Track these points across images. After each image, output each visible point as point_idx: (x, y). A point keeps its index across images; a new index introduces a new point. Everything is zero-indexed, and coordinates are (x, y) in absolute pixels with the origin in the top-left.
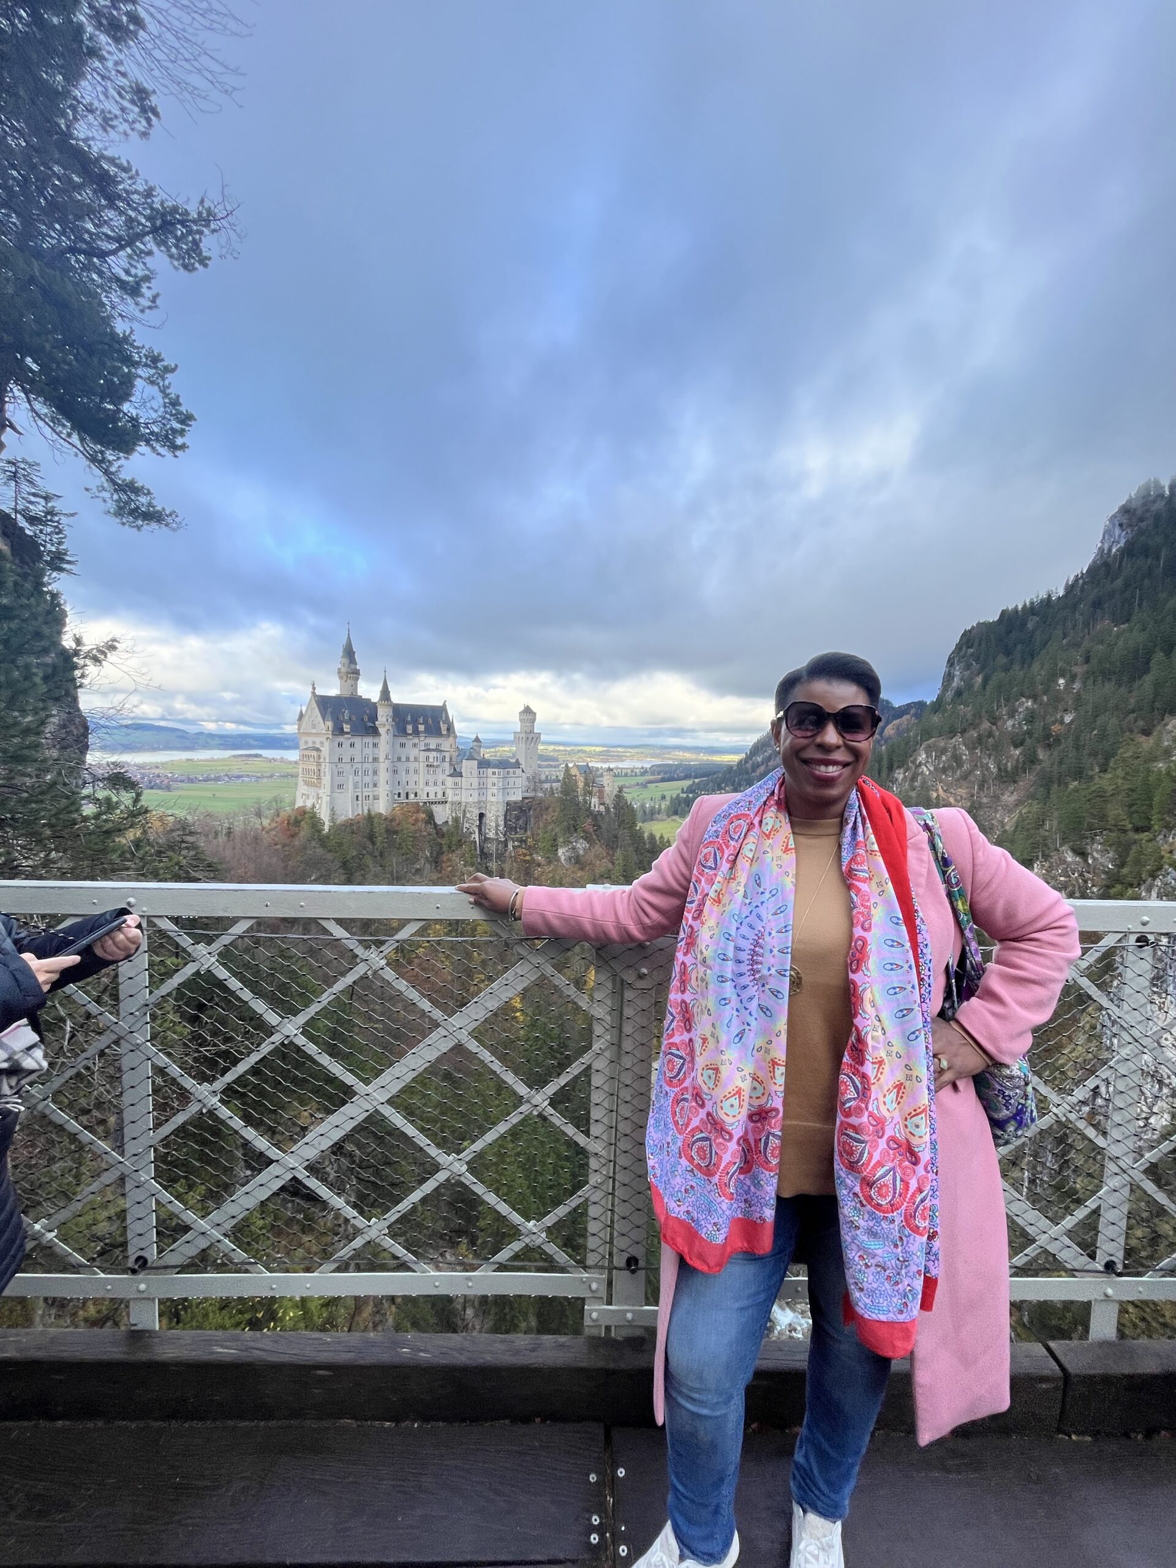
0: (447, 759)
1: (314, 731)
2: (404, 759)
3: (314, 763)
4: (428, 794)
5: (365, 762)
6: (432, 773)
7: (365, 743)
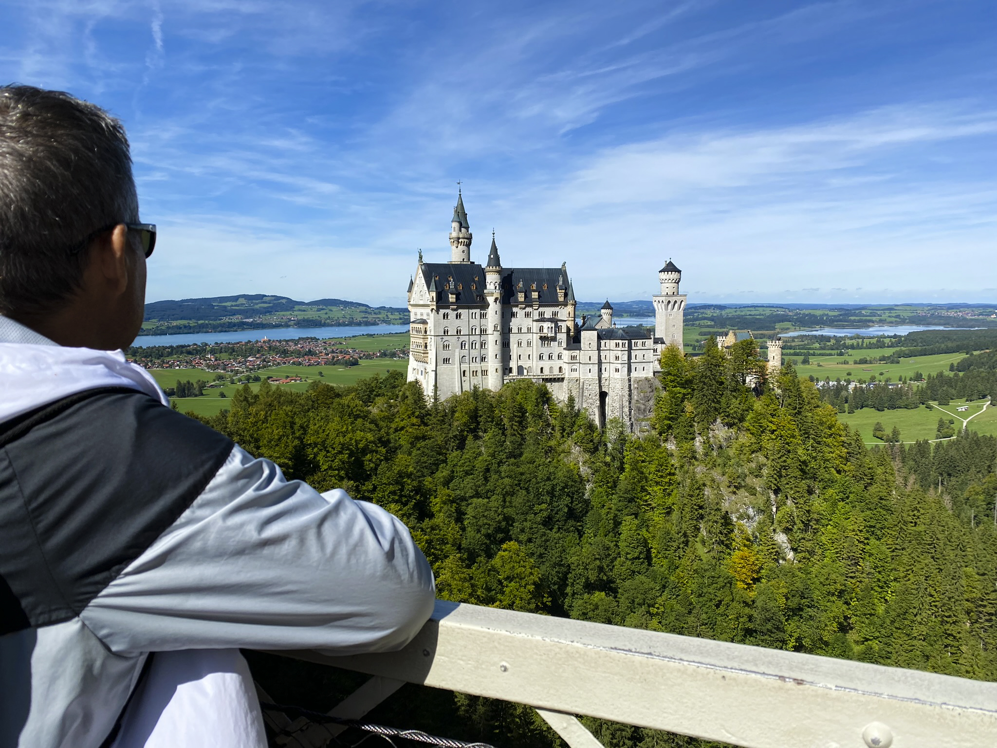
0: (564, 330)
1: (421, 303)
2: (515, 330)
3: (422, 337)
4: (542, 369)
5: (472, 335)
6: (546, 346)
7: (472, 313)
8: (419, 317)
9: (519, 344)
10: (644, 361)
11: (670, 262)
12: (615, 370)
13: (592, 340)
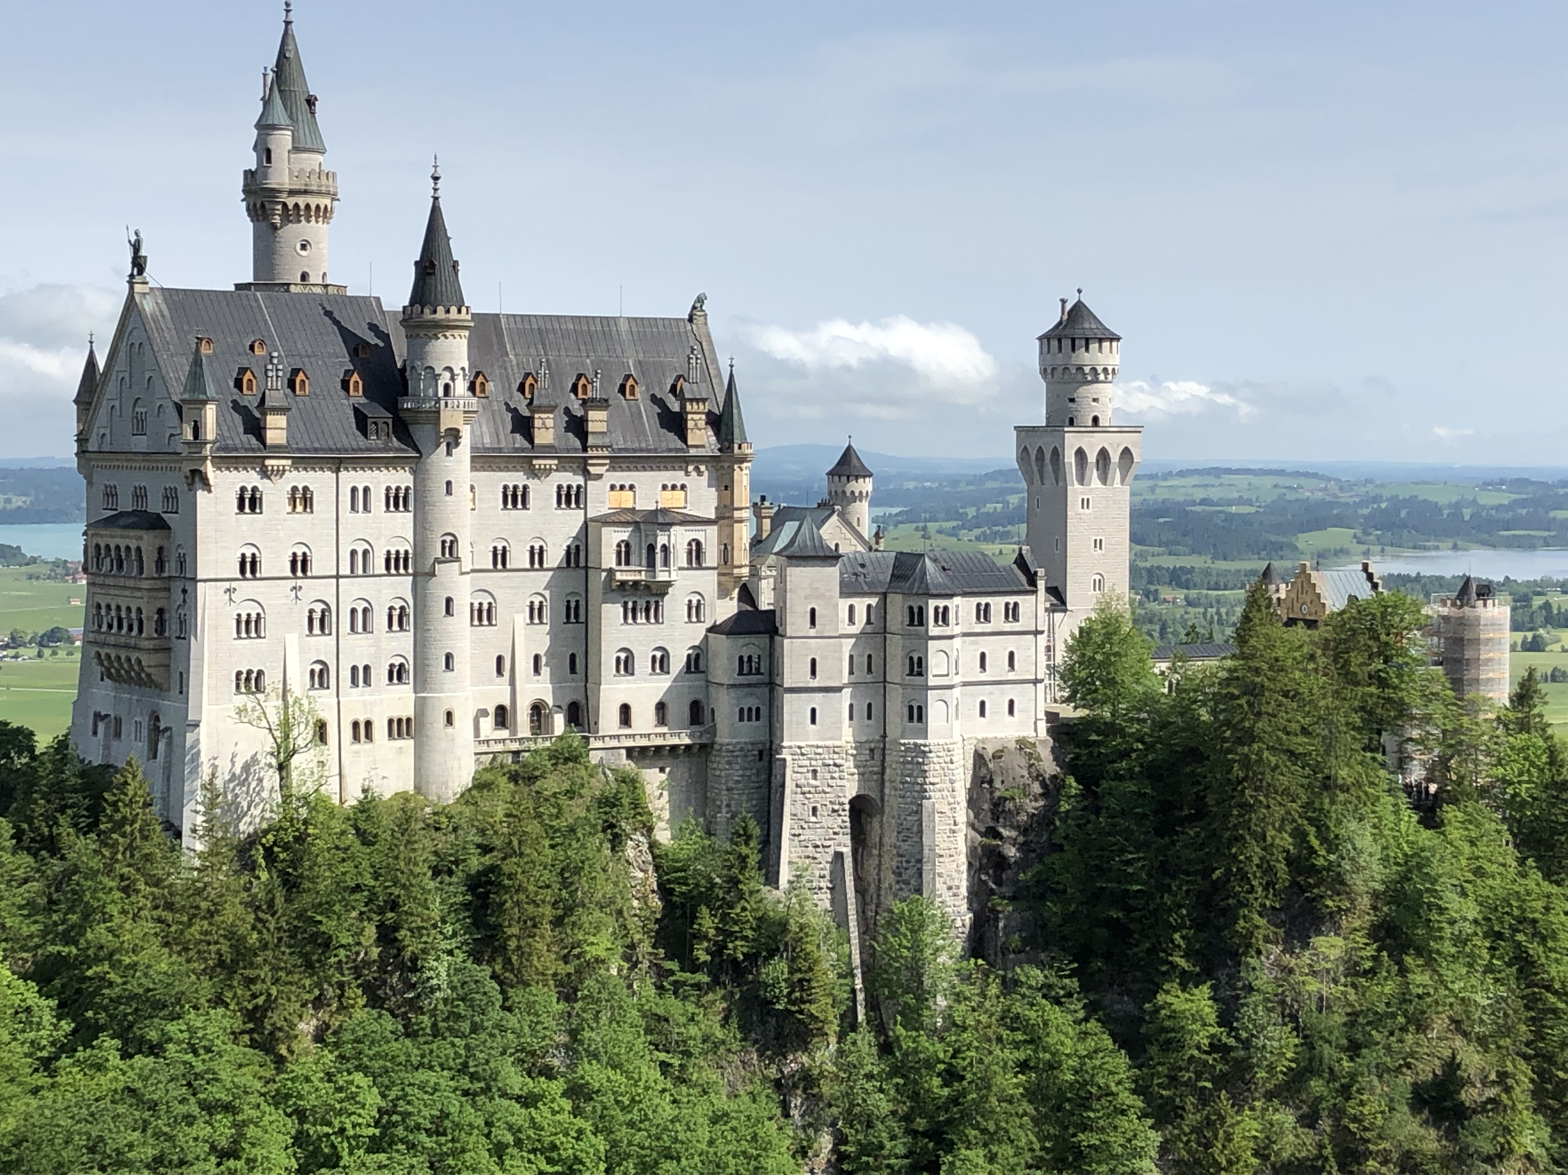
0: (711, 557)
1: (141, 443)
2: (519, 558)
3: (145, 585)
4: (625, 710)
5: (353, 575)
6: (641, 618)
7: (354, 490)
8: (126, 505)
9: (535, 612)
10: (1011, 676)
11: (1079, 301)
12: (906, 711)
13: (820, 596)
